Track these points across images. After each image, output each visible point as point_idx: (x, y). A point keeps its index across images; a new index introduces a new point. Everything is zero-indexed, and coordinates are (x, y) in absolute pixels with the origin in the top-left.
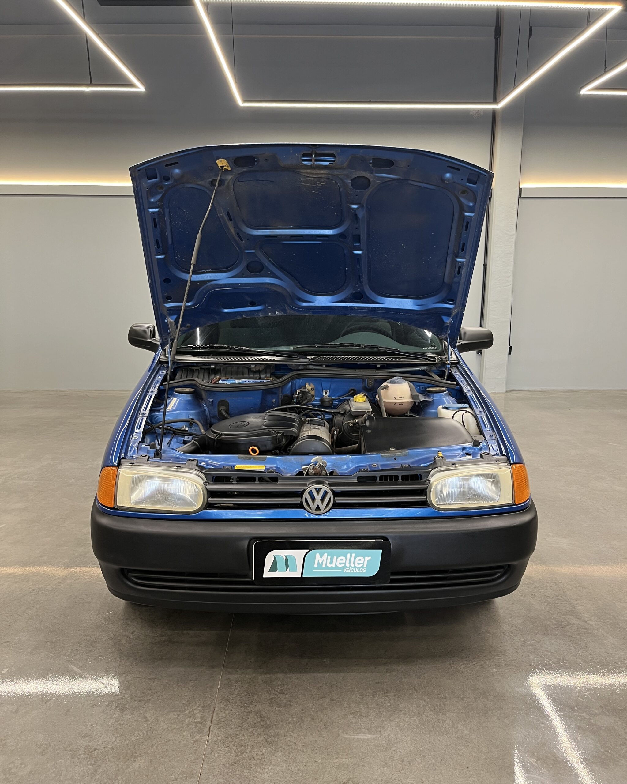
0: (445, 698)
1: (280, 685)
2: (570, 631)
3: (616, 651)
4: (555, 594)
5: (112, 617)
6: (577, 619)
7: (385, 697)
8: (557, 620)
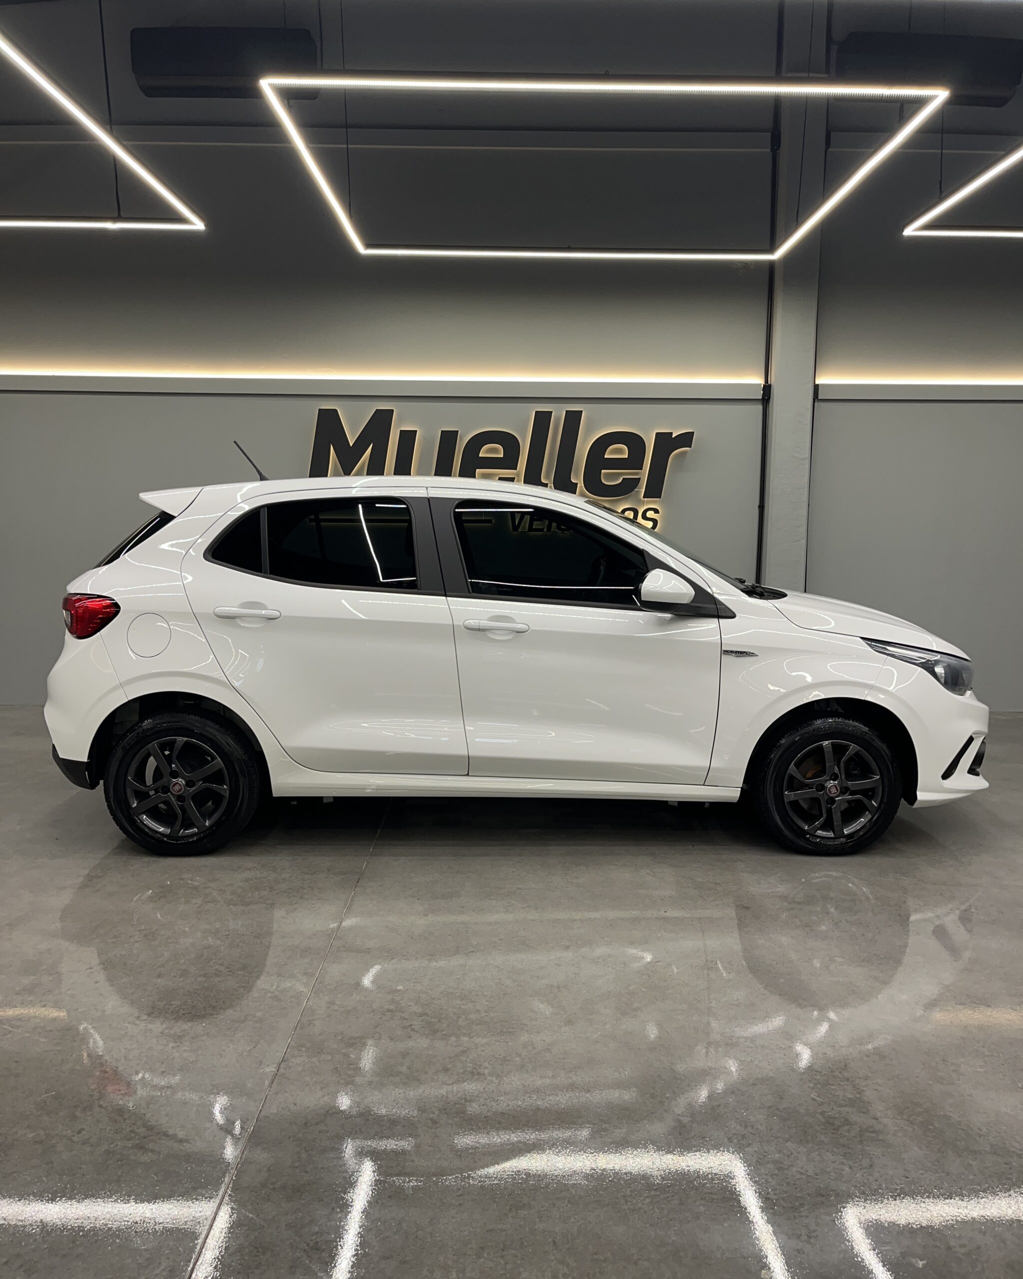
0: (605, 1261)
1: (317, 1233)
2: (846, 1136)
3: (922, 1174)
4: (830, 1068)
5: (50, 1102)
6: (862, 1114)
7: (499, 1259)
8: (826, 1114)
